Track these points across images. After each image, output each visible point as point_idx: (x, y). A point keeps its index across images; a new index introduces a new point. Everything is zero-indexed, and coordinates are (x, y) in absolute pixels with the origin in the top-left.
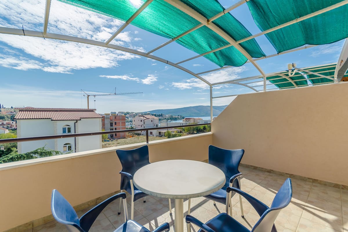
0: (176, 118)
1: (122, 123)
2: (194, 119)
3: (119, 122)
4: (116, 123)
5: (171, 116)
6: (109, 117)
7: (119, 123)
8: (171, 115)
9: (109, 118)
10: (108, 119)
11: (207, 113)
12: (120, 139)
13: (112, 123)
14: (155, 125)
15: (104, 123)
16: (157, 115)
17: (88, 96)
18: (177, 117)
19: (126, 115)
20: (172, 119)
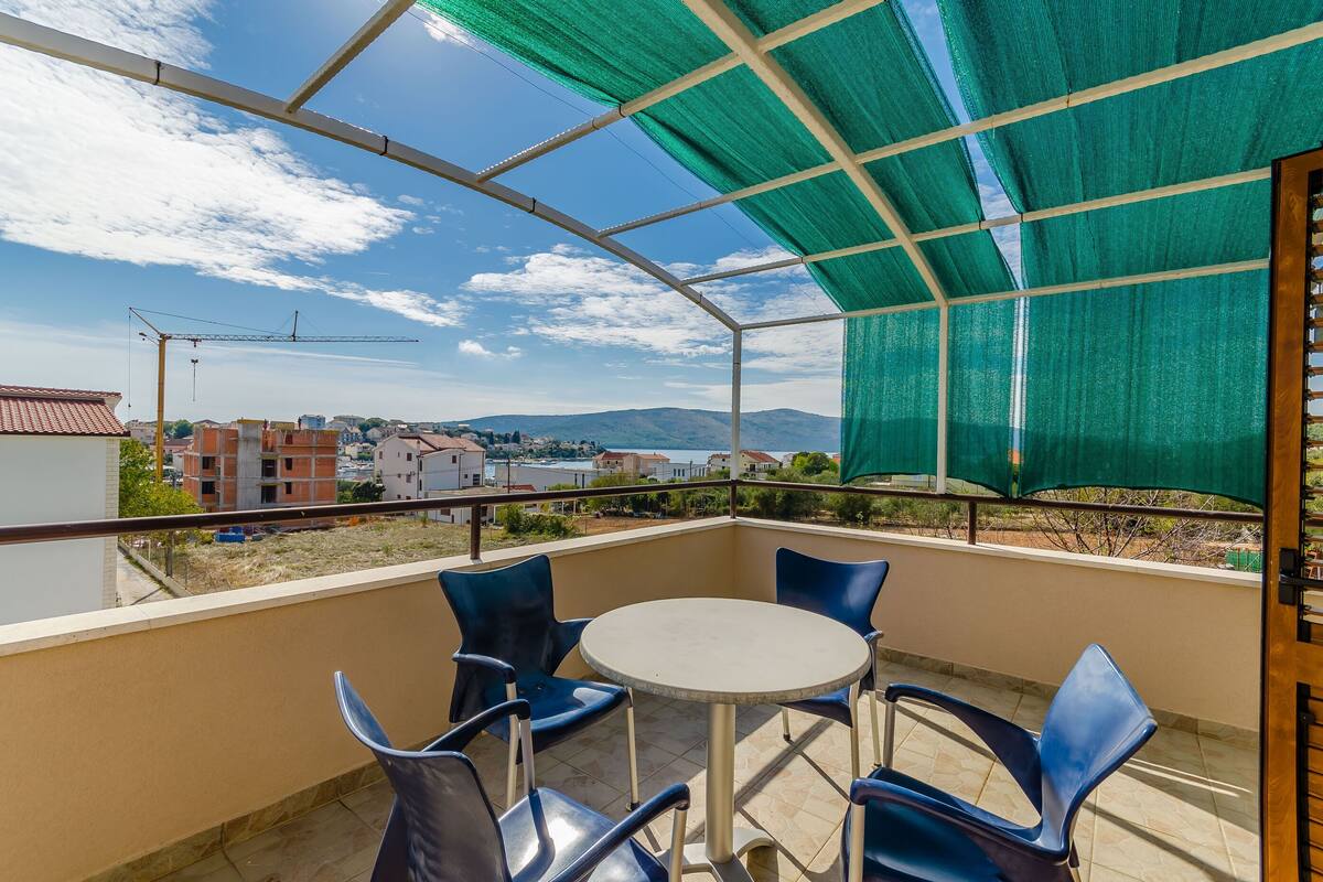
0: (573, 450)
1: (320, 462)
2: (637, 458)
3: (306, 458)
4: (289, 463)
5: (554, 442)
6: (260, 436)
7: (306, 462)
8: (552, 439)
9: (257, 440)
10: (252, 445)
11: (692, 436)
12: (298, 531)
13: (273, 462)
14: (466, 476)
15: (235, 459)
16: (499, 436)
17: (164, 338)
18: (576, 447)
19: (368, 432)
20: (556, 452)
